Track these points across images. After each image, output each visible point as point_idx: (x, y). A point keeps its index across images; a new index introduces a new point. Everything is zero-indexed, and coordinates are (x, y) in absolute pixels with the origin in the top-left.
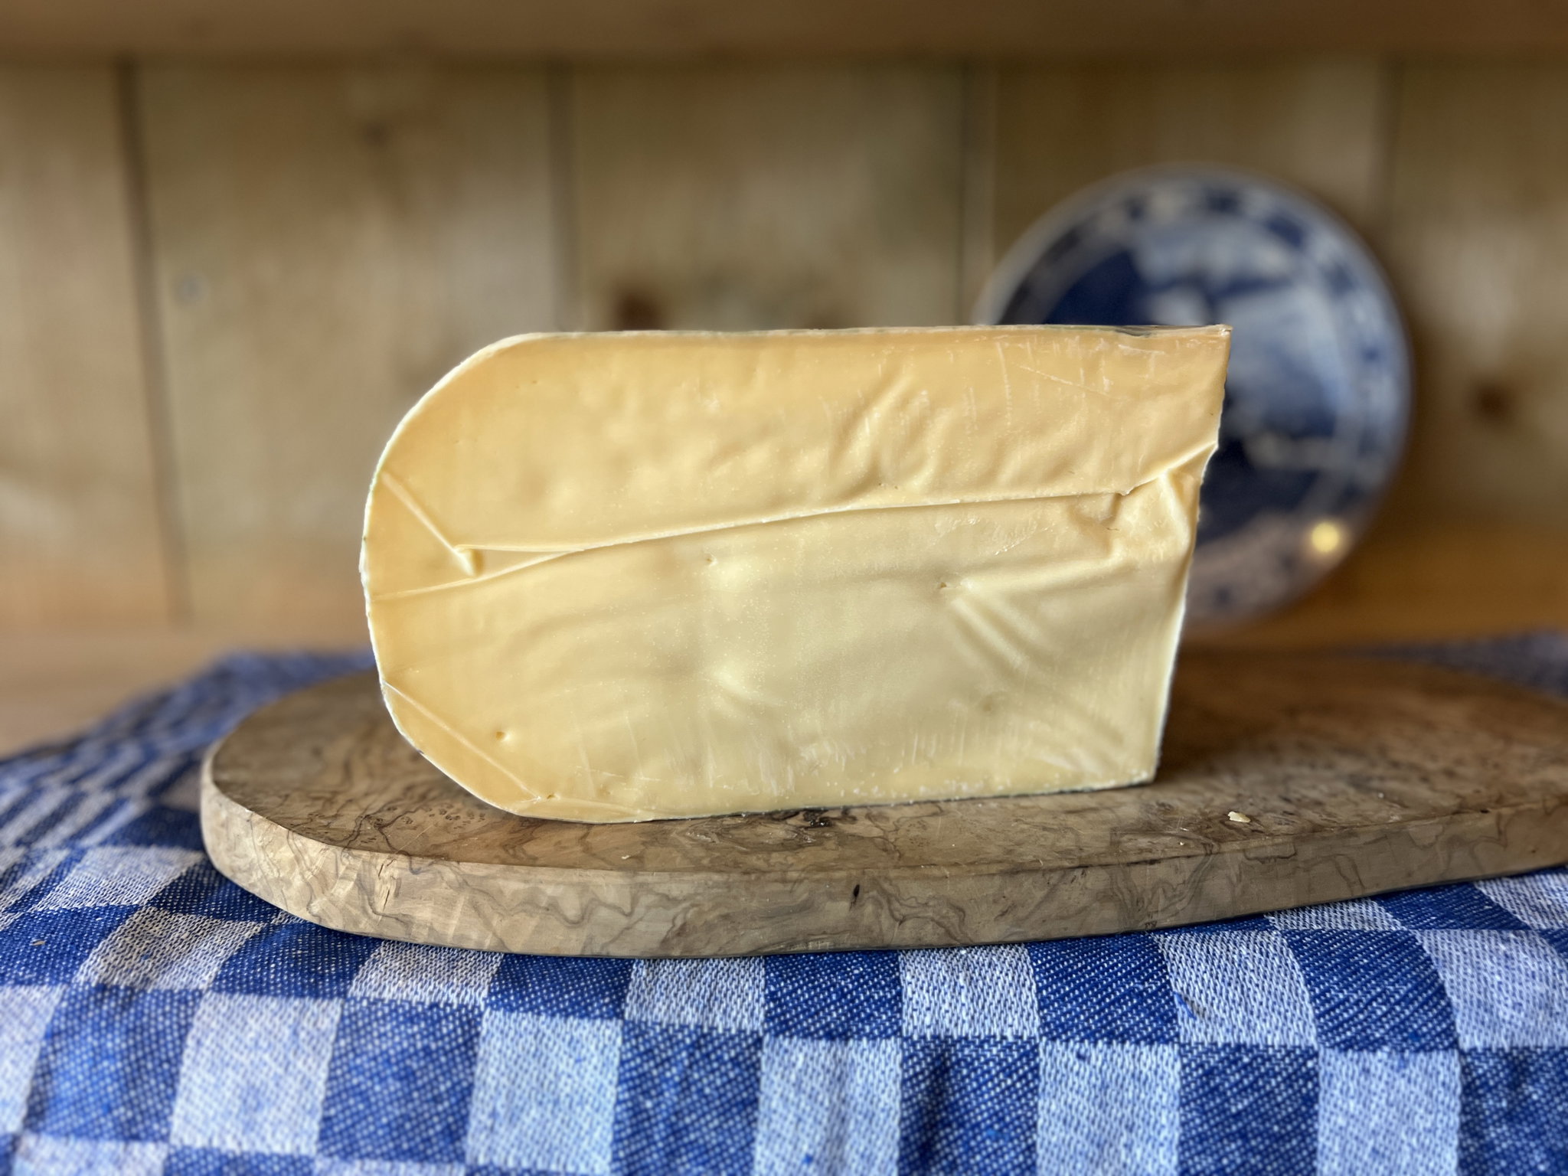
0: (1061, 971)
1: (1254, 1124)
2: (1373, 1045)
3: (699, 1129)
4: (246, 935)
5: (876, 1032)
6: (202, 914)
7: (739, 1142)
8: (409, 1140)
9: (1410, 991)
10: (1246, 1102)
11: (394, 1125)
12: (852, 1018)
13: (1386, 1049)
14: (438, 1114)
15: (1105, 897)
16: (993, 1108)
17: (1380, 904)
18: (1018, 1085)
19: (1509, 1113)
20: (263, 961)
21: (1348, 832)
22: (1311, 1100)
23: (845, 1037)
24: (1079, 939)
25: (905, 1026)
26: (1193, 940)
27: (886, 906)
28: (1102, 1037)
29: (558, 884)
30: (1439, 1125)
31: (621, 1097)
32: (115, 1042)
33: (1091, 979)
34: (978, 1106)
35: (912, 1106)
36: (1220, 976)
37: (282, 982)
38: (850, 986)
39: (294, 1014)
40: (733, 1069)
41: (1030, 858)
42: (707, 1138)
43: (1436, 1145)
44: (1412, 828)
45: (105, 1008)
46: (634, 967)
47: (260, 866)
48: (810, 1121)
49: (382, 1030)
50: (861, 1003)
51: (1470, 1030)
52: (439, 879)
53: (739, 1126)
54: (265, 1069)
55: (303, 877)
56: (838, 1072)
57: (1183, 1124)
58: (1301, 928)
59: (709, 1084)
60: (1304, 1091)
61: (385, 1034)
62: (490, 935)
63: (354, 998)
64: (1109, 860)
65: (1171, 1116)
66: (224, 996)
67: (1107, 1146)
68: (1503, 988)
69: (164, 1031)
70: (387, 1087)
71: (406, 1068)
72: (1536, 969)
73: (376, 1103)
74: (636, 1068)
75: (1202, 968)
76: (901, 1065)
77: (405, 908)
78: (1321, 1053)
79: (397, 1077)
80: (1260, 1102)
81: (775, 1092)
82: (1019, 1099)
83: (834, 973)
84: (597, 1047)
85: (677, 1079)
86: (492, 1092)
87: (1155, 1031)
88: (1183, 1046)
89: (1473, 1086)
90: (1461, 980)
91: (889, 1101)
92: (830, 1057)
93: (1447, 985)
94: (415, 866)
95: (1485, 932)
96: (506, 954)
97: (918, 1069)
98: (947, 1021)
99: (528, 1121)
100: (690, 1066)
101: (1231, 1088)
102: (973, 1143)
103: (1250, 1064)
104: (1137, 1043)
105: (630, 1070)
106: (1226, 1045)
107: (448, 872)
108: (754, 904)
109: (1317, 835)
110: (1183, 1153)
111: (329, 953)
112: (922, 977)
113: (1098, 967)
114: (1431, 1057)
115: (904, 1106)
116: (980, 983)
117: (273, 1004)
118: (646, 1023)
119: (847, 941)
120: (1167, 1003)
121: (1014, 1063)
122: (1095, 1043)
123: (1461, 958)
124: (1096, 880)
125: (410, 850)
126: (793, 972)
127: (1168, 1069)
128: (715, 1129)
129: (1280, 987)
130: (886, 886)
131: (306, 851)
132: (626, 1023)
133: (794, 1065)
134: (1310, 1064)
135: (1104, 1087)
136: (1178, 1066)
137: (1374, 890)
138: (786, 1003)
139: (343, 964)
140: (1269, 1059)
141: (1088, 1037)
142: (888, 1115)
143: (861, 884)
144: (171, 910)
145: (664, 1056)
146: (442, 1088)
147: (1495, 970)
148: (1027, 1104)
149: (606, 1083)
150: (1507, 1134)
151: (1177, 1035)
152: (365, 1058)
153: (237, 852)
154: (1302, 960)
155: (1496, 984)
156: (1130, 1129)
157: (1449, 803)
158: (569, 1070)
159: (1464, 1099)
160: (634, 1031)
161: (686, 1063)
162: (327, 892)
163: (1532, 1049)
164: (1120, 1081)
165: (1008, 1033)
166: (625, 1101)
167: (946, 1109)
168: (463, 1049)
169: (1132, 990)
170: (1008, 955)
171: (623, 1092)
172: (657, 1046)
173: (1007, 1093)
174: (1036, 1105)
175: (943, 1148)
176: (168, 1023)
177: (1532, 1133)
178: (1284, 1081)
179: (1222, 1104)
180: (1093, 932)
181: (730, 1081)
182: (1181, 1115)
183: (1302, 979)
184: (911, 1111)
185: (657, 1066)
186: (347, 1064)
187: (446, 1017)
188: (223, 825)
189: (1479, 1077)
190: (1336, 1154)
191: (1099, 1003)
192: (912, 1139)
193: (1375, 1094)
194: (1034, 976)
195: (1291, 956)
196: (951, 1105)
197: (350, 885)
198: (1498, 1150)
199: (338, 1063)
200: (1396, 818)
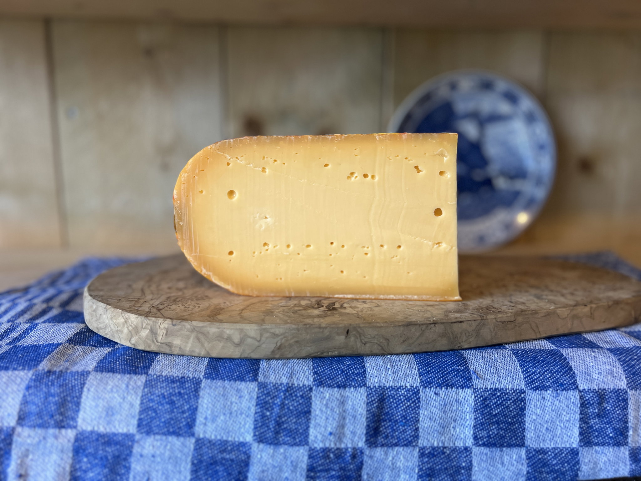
0: (427, 363)
1: (502, 419)
2: (546, 388)
3: (288, 423)
4: (106, 352)
5: (357, 385)
6: (87, 345)
7: (303, 427)
8: (173, 428)
9: (559, 368)
10: (499, 410)
11: (167, 422)
12: (347, 380)
13: (551, 389)
14: (184, 418)
15: (443, 335)
16: (402, 414)
17: (547, 340)
18: (412, 405)
19: (599, 414)
20: (114, 361)
21: (535, 313)
22: (523, 409)
23: (344, 387)
24: (433, 352)
25: (367, 383)
26: (477, 352)
27: (359, 338)
28: (444, 386)
29: (231, 329)
30: (571, 419)
31: (257, 411)
32: (54, 390)
33: (439, 365)
34: (397, 413)
35: (371, 413)
36: (488, 364)
37: (122, 368)
38: (346, 368)
39: (127, 380)
40: (301, 399)
41: (414, 320)
42: (291, 426)
43: (571, 426)
44: (559, 311)
45: (51, 378)
46: (261, 362)
47: (110, 326)
48: (331, 419)
49: (162, 385)
50: (350, 374)
51: (583, 382)
52: (184, 328)
53: (304, 421)
54: (115, 400)
55: (128, 329)
56: (342, 400)
57: (475, 419)
58: (517, 348)
59: (292, 405)
60: (520, 406)
61: (163, 387)
62: (204, 350)
63: (150, 374)
64: (444, 321)
65: (471, 416)
66: (99, 373)
67: (446, 427)
68: (594, 367)
69: (75, 385)
70: (164, 407)
71: (171, 400)
72: (606, 361)
73: (160, 413)
74: (263, 400)
75: (481, 361)
76: (367, 397)
77: (169, 340)
78: (527, 392)
79: (167, 403)
80: (504, 410)
81: (318, 408)
82: (412, 410)
83: (339, 364)
84: (248, 392)
85: (279, 403)
86: (205, 409)
87: (464, 383)
88: (475, 389)
89: (584, 404)
90: (578, 365)
91: (362, 411)
92: (339, 394)
93: (573, 366)
94: (174, 323)
95: (586, 349)
96: (210, 358)
97: (373, 398)
98: (384, 381)
99: (219, 421)
100: (285, 398)
101: (493, 405)
102: (395, 428)
103: (500, 395)
104: (457, 388)
105: (261, 400)
106: (491, 389)
107: (187, 325)
108: (308, 337)
109: (523, 313)
110: (475, 430)
111: (140, 358)
112: (373, 365)
113: (441, 362)
114: (568, 393)
115: (368, 413)
116: (396, 367)
117: (119, 376)
118: (267, 383)
119: (344, 352)
120: (468, 373)
121: (410, 396)
122: (441, 388)
123: (578, 357)
124: (439, 329)
125: (171, 317)
126: (323, 364)
127: (469, 398)
128: (294, 423)
129: (510, 368)
130: (359, 330)
131: (129, 318)
132: (259, 383)
133: (325, 398)
134: (522, 396)
135: (445, 405)
136: (473, 396)
137: (544, 335)
138: (321, 375)
139: (146, 363)
140: (507, 394)
141: (438, 386)
142: (362, 416)
143: (350, 329)
144: (75, 344)
145: (274, 395)
146: (186, 408)
147: (591, 361)
148: (416, 412)
149: (251, 405)
150: (598, 422)
151: (473, 385)
152: (155, 396)
153: (100, 321)
154: (518, 358)
155: (591, 366)
156: (455, 421)
157: (572, 303)
158: (237, 401)
159: (581, 408)
160: (262, 386)
161: (283, 397)
162: (138, 335)
163: (607, 389)
164: (451, 402)
165: (408, 385)
166: (259, 412)
167: (384, 414)
168: (194, 393)
169: (454, 369)
170: (406, 357)
171: (258, 409)
172: (272, 391)
173: (408, 408)
174: (419, 413)
175: (383, 430)
176: (76, 382)
177: (607, 422)
178: (513, 402)
179: (490, 411)
180: (438, 349)
181: (300, 404)
182: (474, 416)
183: (518, 365)
184: (370, 415)
185: (271, 399)
186: (148, 398)
187: (188, 381)
188: (94, 311)
189: (586, 400)
190: (532, 430)
191: (442, 374)
192: (371, 426)
193: (547, 407)
194: (416, 365)
195: (514, 357)
196: (386, 413)
197: (147, 331)
198: (594, 428)
199: (144, 397)
200: (552, 308)
